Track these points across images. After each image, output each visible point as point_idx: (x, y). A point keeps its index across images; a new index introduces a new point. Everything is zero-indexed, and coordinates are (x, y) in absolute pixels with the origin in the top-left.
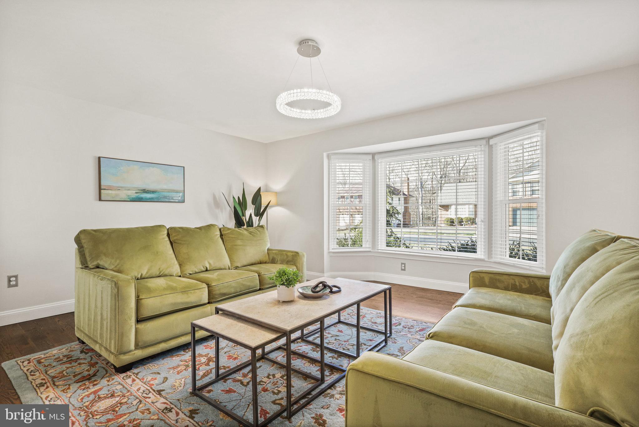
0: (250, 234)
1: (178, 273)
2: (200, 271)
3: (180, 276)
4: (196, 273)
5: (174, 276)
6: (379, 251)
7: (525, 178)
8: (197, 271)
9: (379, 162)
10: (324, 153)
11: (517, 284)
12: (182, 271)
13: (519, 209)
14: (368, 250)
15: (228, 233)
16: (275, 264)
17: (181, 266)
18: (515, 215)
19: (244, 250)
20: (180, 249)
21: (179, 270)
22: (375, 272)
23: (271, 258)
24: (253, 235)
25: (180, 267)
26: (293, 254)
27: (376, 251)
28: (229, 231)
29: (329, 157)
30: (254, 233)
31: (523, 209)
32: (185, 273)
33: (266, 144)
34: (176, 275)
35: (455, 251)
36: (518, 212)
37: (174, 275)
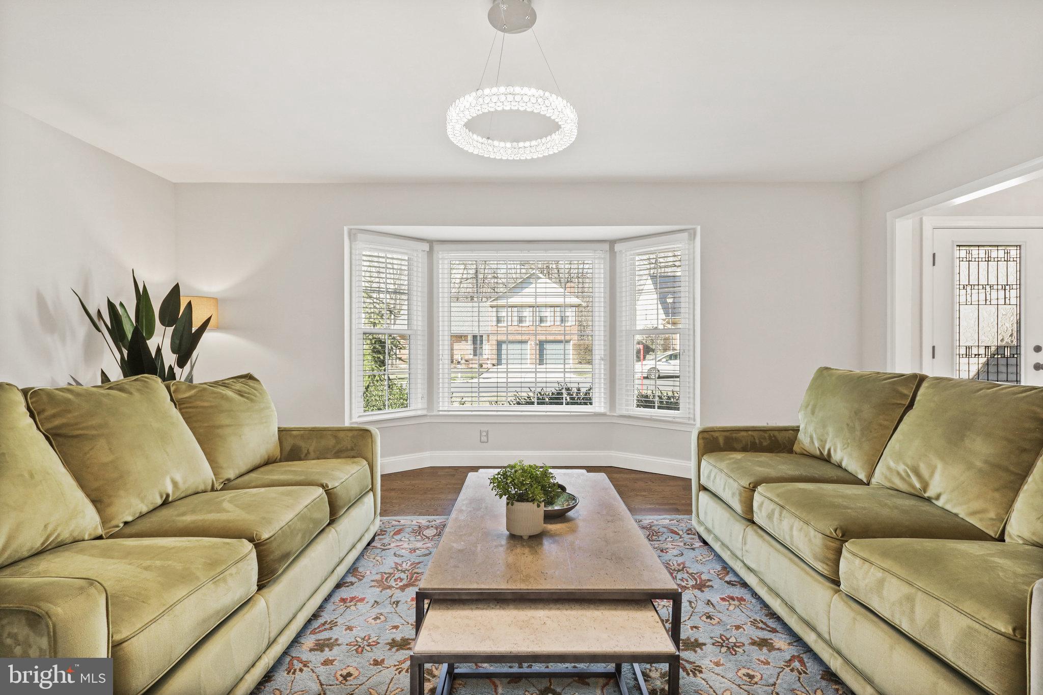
0: (242, 396)
1: (96, 528)
2: (151, 508)
3: (100, 538)
4: (142, 516)
5: (83, 540)
6: (441, 413)
7: (510, 300)
8: (145, 509)
9: (438, 258)
10: (345, 227)
11: (757, 441)
12: (104, 522)
13: (504, 342)
14: (420, 413)
15: (190, 397)
16: (300, 459)
17: (98, 505)
18: (499, 350)
19: (240, 436)
20: (86, 454)
21: (97, 518)
22: (431, 452)
23: (287, 448)
24: (247, 398)
25: (99, 511)
26: (356, 433)
27: (435, 413)
28: (193, 392)
29: (352, 236)
30: (249, 393)
31: (509, 342)
32: (114, 523)
33: (175, 184)
34: (90, 535)
35: (562, 404)
36: (504, 346)
37: (86, 537)
